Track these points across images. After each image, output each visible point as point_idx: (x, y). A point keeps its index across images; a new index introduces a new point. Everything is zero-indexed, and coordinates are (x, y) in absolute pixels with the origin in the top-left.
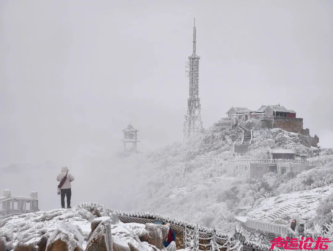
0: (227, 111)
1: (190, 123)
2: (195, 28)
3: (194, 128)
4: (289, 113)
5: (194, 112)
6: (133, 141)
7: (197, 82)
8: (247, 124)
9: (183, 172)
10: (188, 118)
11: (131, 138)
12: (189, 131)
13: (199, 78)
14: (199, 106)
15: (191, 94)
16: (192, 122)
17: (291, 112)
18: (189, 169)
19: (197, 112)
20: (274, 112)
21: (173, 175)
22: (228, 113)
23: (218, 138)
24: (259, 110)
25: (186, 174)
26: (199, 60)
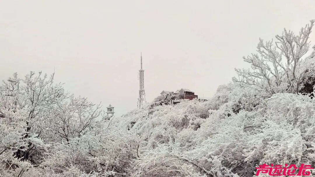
0: (160, 93)
1: (140, 101)
2: (141, 57)
3: (142, 105)
4: (191, 92)
5: (142, 97)
6: (112, 112)
7: (143, 82)
8: (172, 98)
9: (147, 115)
10: (139, 100)
11: (111, 111)
12: (140, 105)
13: (144, 80)
14: (145, 93)
15: (141, 88)
16: (141, 101)
17: (192, 92)
18: (151, 113)
19: (143, 96)
20: (185, 91)
21: (140, 118)
22: (161, 94)
23: (158, 104)
24: (176, 92)
25: (149, 115)
26: (144, 72)
